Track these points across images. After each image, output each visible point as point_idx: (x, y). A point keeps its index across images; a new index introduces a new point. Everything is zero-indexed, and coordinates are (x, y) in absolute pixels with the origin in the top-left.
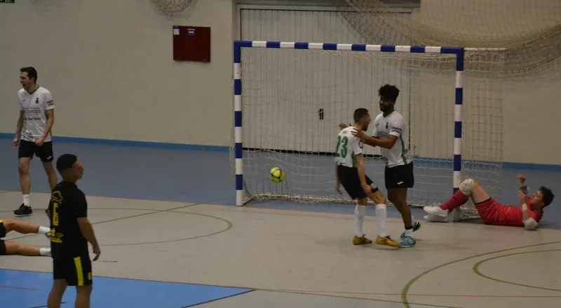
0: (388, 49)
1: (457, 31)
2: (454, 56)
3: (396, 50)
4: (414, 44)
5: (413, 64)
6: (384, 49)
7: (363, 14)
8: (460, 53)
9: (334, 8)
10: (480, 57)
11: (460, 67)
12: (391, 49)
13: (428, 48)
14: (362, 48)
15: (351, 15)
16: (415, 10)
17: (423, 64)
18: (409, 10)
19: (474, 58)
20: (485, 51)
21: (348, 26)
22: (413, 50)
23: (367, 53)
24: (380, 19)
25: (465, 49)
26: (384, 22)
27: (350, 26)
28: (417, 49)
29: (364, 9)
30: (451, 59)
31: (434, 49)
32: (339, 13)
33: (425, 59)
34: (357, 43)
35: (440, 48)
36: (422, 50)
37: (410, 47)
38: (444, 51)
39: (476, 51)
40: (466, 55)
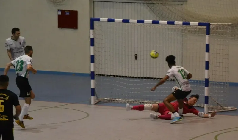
0: (171, 23)
1: (207, 14)
2: (205, 27)
3: (175, 24)
4: (184, 21)
5: (183, 31)
6: (169, 23)
7: (157, 4)
8: (208, 25)
9: (143, 2)
10: (218, 28)
11: (208, 33)
12: (173, 23)
13: (191, 23)
14: (157, 22)
15: (152, 5)
16: (185, 3)
17: (189, 31)
18: (181, 3)
19: (215, 28)
20: (221, 25)
21: (150, 11)
22: (184, 24)
23: (160, 25)
24: (166, 7)
25: (211, 23)
26: (168, 9)
27: (151, 11)
28: (186, 23)
29: (158, 2)
30: (203, 29)
31: (194, 23)
32: (145, 4)
33: (190, 29)
34: (155, 20)
35: (197, 23)
36: (188, 24)
37: (182, 22)
38: (200, 24)
39: (216, 25)
40: (211, 27)
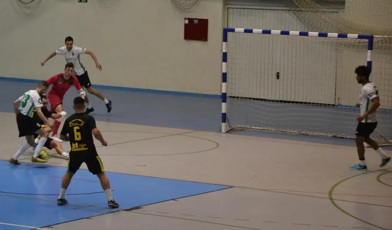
0: (323, 35)
1: (369, 24)
2: (367, 40)
3: (328, 36)
4: (340, 33)
5: (339, 45)
6: (320, 35)
7: (307, 12)
8: (371, 38)
9: (288, 8)
10: (384, 41)
11: (370, 47)
12: (325, 35)
13: (349, 35)
14: (306, 34)
15: (299, 13)
16: (340, 10)
17: (345, 45)
18: (337, 10)
19: (380, 42)
20: (388, 38)
21: (297, 20)
22: (340, 36)
23: (309, 37)
24: (318, 16)
25: (374, 36)
26: (320, 18)
27: (298, 20)
28: (342, 36)
29: (308, 9)
30: (364, 42)
31: (353, 36)
32: (291, 12)
33: (347, 42)
34: (303, 31)
35: (357, 35)
36: (345, 36)
37: (337, 34)
38: (360, 37)
39: (381, 38)
40: (375, 40)
